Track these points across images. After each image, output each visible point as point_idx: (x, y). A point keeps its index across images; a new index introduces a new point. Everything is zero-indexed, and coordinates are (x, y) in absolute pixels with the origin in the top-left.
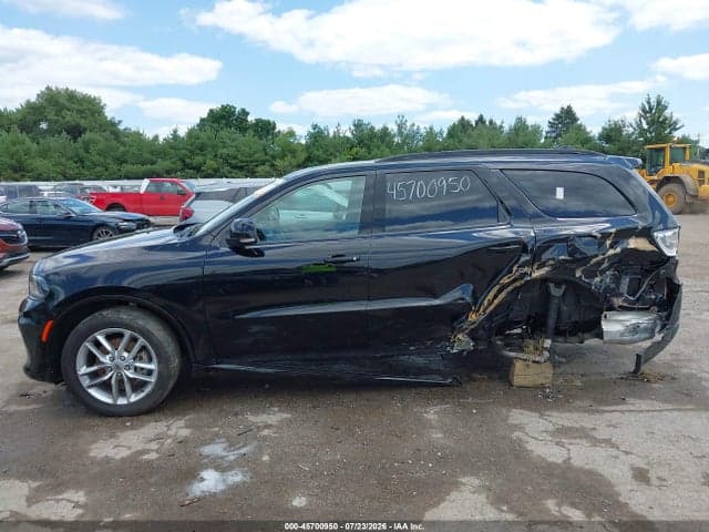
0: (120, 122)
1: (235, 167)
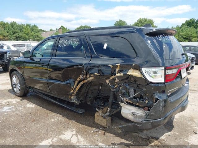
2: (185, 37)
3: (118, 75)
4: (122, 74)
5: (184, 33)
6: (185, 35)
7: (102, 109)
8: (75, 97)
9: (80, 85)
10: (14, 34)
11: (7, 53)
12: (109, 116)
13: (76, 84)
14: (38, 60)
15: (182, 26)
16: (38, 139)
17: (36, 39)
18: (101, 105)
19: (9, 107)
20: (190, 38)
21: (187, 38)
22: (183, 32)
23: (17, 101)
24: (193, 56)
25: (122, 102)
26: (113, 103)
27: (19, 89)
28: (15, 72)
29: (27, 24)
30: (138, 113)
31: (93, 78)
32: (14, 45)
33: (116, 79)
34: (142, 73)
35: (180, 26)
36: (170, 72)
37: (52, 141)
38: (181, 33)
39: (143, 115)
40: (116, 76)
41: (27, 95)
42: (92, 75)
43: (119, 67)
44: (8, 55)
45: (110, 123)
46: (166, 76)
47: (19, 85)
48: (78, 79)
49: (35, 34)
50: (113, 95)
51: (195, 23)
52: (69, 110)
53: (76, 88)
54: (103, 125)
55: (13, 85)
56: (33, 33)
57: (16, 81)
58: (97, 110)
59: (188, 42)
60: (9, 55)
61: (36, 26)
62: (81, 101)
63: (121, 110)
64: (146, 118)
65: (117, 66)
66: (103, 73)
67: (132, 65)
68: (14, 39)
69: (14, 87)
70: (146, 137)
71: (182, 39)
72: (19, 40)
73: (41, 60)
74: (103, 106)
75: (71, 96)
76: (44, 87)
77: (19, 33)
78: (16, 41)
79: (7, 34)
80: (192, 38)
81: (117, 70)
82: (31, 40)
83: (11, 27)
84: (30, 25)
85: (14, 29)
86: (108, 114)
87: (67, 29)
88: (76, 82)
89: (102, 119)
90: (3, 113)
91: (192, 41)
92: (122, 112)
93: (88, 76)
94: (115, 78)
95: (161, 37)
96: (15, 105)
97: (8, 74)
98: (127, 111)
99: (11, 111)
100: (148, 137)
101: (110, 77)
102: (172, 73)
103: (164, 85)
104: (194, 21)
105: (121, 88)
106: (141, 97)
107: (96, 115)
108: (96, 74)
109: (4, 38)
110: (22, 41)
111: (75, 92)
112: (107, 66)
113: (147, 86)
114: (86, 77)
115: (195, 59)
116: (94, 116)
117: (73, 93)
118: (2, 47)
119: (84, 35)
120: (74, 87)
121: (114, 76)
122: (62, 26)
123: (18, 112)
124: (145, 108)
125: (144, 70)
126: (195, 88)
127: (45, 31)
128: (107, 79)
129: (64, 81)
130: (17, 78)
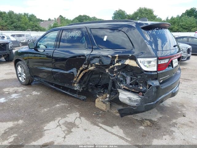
0: (157, 16)
1: (184, 29)
2: (184, 27)
3: (117, 64)
4: (120, 64)
5: (184, 23)
6: (185, 25)
7: (102, 95)
8: (78, 85)
9: (82, 74)
10: (12, 24)
11: (9, 43)
12: (108, 101)
13: (78, 73)
14: (42, 51)
15: (182, 16)
16: (47, 121)
17: (34, 28)
18: (101, 92)
19: (17, 95)
20: (189, 28)
21: (186, 28)
22: (182, 22)
23: (23, 89)
24: (190, 47)
25: (120, 88)
26: (112, 91)
27: (24, 79)
28: (20, 62)
29: (24, 13)
30: (134, 98)
31: (94, 67)
32: (13, 36)
33: (115, 69)
34: (137, 63)
35: (180, 16)
36: (162, 62)
37: (58, 122)
38: (181, 22)
39: (138, 99)
40: (115, 65)
41: (32, 84)
42: (93, 65)
43: (117, 57)
44: (9, 46)
45: (109, 108)
46: (158, 66)
47: (25, 75)
48: (81, 69)
49: (33, 24)
50: (112, 82)
51: (195, 13)
52: (72, 96)
53: (79, 76)
54: (103, 109)
55: (18, 75)
56: (31, 22)
57: (21, 70)
58: (98, 96)
59: (187, 33)
60: (11, 45)
61: (34, 15)
62: (83, 88)
63: (119, 95)
64: (141, 102)
65: (116, 57)
66: (102, 63)
67: (129, 55)
68: (12, 30)
69: (19, 76)
70: (141, 120)
71: (182, 29)
72: (18, 30)
73: (44, 51)
74: (103, 93)
75: (74, 83)
76: (48, 76)
77: (17, 22)
78: (14, 31)
79: (5, 24)
80: (192, 28)
81: (116, 60)
82: (29, 30)
83: (9, 17)
84: (28, 14)
85: (11, 18)
86: (107, 99)
87: (66, 19)
88: (79, 72)
89: (102, 104)
90: (12, 99)
91: (191, 31)
92: (120, 97)
93: (90, 66)
94: (114, 67)
95: (155, 31)
96: (21, 92)
97: (13, 64)
98: (124, 96)
99: (19, 98)
100: (142, 119)
101: (110, 66)
102: (164, 63)
103: (157, 73)
104: (195, 10)
105: (119, 76)
106: (137, 84)
107: (97, 100)
108: (97, 64)
109: (2, 28)
110: (20, 31)
111: (78, 80)
112: (107, 57)
113: (141, 74)
114: (88, 66)
115: (191, 50)
116: (95, 101)
117: (76, 81)
118: (3, 37)
119: (85, 28)
120: (77, 75)
121: (113, 66)
122: (60, 16)
123: (25, 99)
124: (140, 93)
125: (139, 60)
126: (189, 77)
127: (43, 21)
128: (106, 68)
129: (67, 71)
130: (22, 67)
